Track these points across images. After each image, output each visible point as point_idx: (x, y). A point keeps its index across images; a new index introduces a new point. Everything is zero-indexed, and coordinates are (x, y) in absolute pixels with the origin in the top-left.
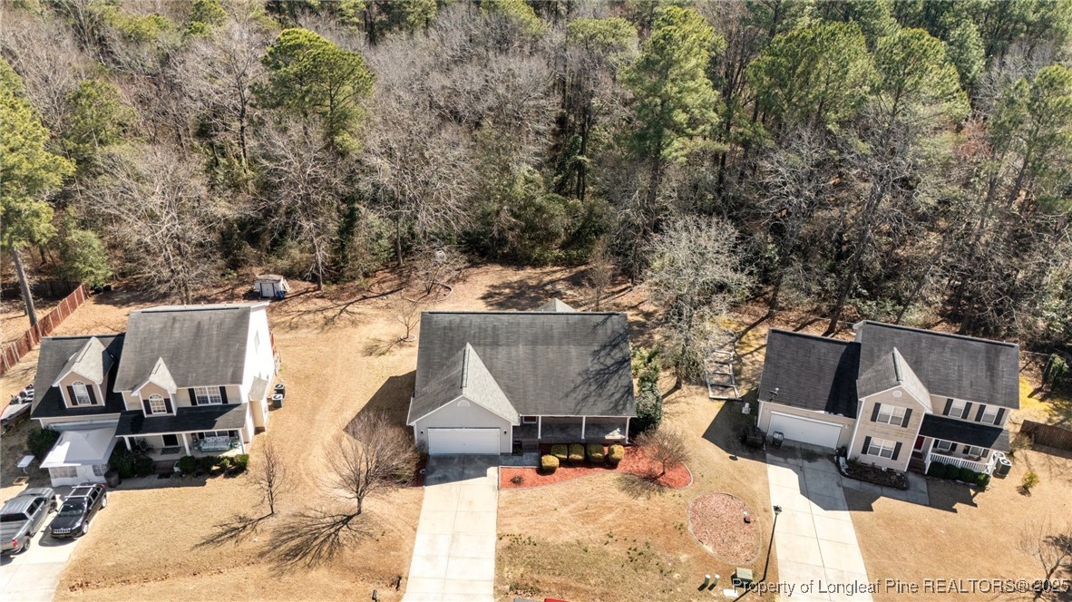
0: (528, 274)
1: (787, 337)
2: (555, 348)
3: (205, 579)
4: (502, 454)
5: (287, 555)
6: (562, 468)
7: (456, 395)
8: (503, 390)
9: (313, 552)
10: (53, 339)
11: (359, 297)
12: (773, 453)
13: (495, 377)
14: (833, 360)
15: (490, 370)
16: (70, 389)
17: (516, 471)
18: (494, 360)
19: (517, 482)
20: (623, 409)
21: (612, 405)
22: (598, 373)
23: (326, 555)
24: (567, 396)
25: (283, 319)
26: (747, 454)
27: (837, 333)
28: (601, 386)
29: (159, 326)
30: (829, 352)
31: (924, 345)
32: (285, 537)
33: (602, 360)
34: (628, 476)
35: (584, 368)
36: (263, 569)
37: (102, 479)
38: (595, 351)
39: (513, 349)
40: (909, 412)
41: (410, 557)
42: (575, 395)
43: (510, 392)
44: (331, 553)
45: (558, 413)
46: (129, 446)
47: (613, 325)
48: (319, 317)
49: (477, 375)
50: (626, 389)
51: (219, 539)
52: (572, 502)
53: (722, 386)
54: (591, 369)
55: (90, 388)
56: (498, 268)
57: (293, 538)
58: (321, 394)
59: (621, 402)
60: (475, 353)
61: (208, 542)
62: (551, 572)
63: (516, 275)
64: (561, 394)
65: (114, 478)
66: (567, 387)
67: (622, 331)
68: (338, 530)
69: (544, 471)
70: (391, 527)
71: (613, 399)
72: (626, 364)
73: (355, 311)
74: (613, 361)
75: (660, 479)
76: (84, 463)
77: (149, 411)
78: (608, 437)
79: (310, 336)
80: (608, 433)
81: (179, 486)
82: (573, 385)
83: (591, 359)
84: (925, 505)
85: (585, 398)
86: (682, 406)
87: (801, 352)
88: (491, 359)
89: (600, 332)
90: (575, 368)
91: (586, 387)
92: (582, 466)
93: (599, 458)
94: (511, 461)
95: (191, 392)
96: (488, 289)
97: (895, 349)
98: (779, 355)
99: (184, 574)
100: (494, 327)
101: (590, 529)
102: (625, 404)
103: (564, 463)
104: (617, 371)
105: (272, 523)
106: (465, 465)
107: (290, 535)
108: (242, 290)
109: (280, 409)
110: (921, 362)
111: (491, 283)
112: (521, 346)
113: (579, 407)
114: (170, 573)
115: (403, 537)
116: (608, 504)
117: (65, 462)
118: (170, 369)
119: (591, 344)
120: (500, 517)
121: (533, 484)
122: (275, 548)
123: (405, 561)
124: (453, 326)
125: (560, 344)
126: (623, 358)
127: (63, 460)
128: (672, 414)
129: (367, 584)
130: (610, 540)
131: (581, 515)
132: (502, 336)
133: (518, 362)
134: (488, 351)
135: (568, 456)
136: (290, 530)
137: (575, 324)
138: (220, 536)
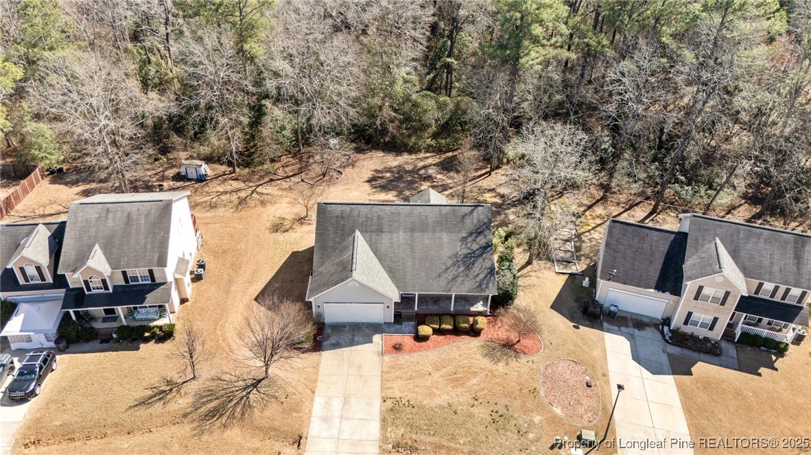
0: (405, 160)
1: (625, 227)
2: (430, 234)
3: (138, 438)
4: (385, 323)
5: (206, 415)
6: (435, 336)
7: (347, 278)
8: (386, 271)
9: (228, 413)
10: (7, 226)
11: (267, 179)
12: (609, 322)
13: (380, 260)
14: (663, 247)
15: (375, 253)
16: (22, 269)
17: (397, 338)
18: (378, 245)
19: (397, 348)
20: (486, 287)
21: (477, 284)
22: (466, 256)
23: (239, 416)
24: (439, 276)
25: (204, 199)
26: (587, 323)
27: (659, 214)
28: (468, 267)
29: (96, 216)
30: (659, 240)
31: (742, 236)
32: (205, 400)
33: (469, 245)
34: (489, 343)
35: (454, 253)
36: (186, 429)
37: (52, 344)
38: (463, 238)
39: (395, 235)
40: (727, 294)
41: (309, 418)
42: (446, 276)
43: (391, 272)
44: (243, 415)
45: (432, 290)
46: (74, 318)
47: (479, 215)
48: (234, 197)
49: (365, 259)
50: (489, 270)
51: (150, 401)
52: (444, 367)
53: (566, 261)
54: (460, 253)
55: (38, 269)
56: (380, 154)
57: (211, 401)
58: (236, 267)
59: (485, 282)
60: (363, 239)
61: (140, 404)
62: (427, 432)
63: (395, 160)
64: (435, 275)
65: (62, 345)
66: (440, 268)
67: (486, 221)
68: (249, 393)
69: (420, 339)
70: (294, 391)
71: (478, 279)
72: (489, 249)
73: (264, 192)
74: (478, 246)
75: (516, 346)
76: (36, 332)
77: (89, 289)
78: (473, 309)
79: (227, 214)
80: (472, 305)
81: (117, 351)
82: (444, 267)
83: (459, 244)
84: (736, 369)
85: (455, 278)
86: (533, 280)
87: (636, 240)
88: (376, 243)
89: (468, 221)
90: (446, 252)
91: (456, 268)
92: (451, 334)
93: (466, 328)
94: (393, 329)
95: (124, 273)
96: (372, 173)
97: (717, 239)
98: (617, 241)
99: (120, 433)
100: (380, 217)
101: (458, 393)
102: (488, 284)
103: (438, 332)
104: (481, 255)
105: (193, 387)
107: (209, 398)
108: (171, 173)
109: (201, 281)
110: (739, 251)
111: (375, 168)
112: (401, 233)
113: (449, 286)
114: (109, 432)
115: (303, 399)
116: (474, 369)
117: (21, 331)
118: (105, 254)
119: (460, 232)
120: (383, 380)
121: (411, 351)
122: (196, 409)
123: (305, 422)
124: (344, 215)
125: (434, 231)
126: (487, 243)
127: (19, 329)
128: (525, 287)
129: (273, 442)
130: (476, 403)
131: (450, 379)
132: (386, 228)
133: (399, 246)
134: (374, 236)
135: (440, 326)
136: (209, 393)
137: (447, 214)
138: (150, 398)
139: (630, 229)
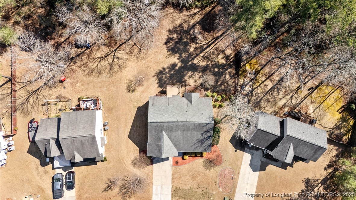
1: (262, 131)
2: (190, 132)
5: (124, 193)
8: (174, 145)
9: (130, 193)
11: (118, 44)
13: (171, 141)
14: (273, 139)
15: (170, 139)
17: (177, 159)
18: (171, 136)
19: (177, 163)
22: (202, 140)
23: (133, 194)
24: (192, 146)
25: (94, 66)
28: (202, 144)
31: (301, 144)
32: (122, 189)
33: (204, 136)
34: (206, 160)
35: (198, 138)
38: (202, 133)
39: (177, 132)
41: (152, 194)
42: (194, 146)
43: (175, 145)
45: (189, 151)
47: (209, 126)
50: (209, 144)
51: (107, 189)
52: (190, 172)
54: (200, 139)
57: (124, 189)
59: (207, 148)
60: (165, 134)
61: (105, 190)
63: (179, 18)
64: (190, 146)
67: (211, 128)
69: (184, 159)
71: (205, 147)
72: (210, 137)
73: (119, 57)
74: (207, 136)
75: (214, 162)
79: (107, 79)
82: (194, 144)
83: (200, 136)
84: (280, 167)
85: (197, 147)
87: (265, 135)
89: (205, 128)
90: (195, 138)
91: (198, 144)
92: (195, 157)
96: (168, 34)
97: (292, 143)
98: (258, 135)
100: (171, 127)
101: (194, 183)
102: (208, 149)
103: (190, 157)
104: (207, 139)
111: (169, 28)
112: (179, 132)
113: (195, 150)
115: (150, 187)
116: (200, 173)
119: (201, 131)
120: (173, 178)
122: (121, 192)
123: (151, 196)
124: (158, 126)
125: (192, 131)
126: (210, 135)
130: (198, 187)
131: (192, 177)
132: (174, 129)
133: (178, 136)
134: (169, 133)
136: (123, 186)
137: (197, 126)
139: (264, 132)
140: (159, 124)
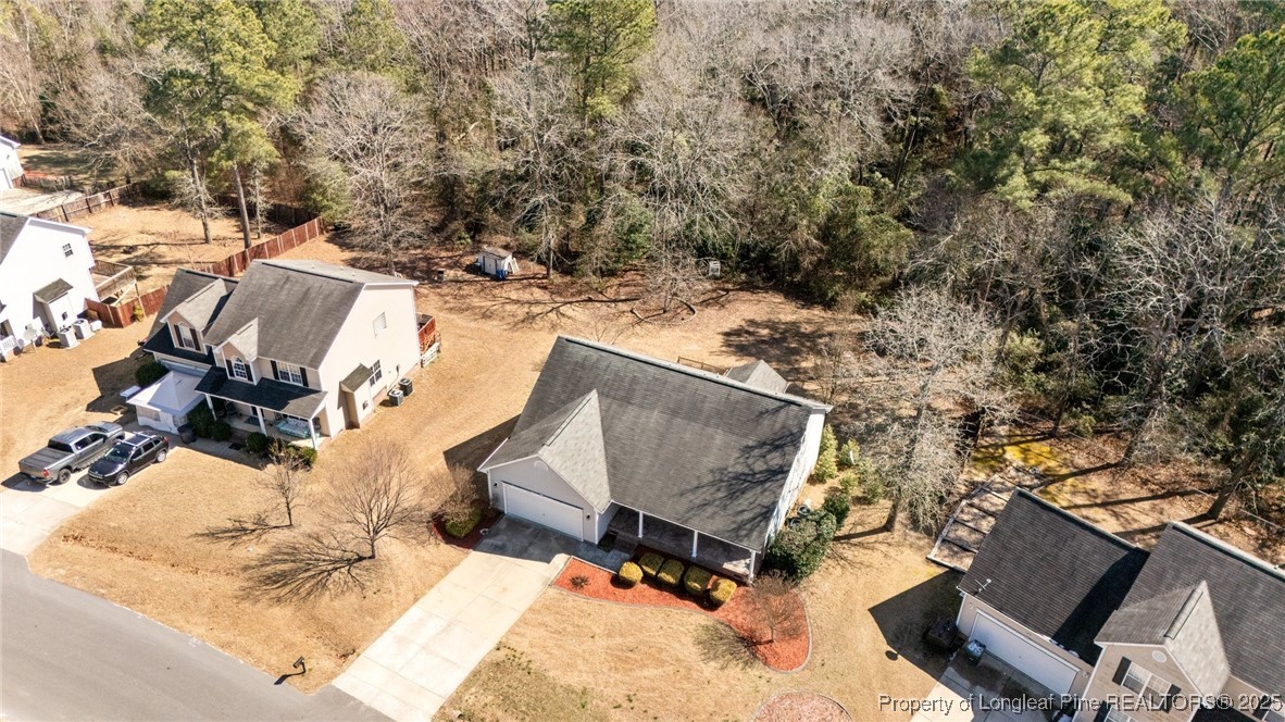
0: (807, 317)
1: (1038, 509)
2: (697, 427)
3: (177, 575)
4: (585, 541)
5: (269, 578)
6: (645, 586)
7: (533, 452)
8: (607, 463)
9: (293, 585)
10: (188, 272)
11: (584, 297)
12: (961, 671)
13: (606, 443)
14: (1098, 566)
15: (605, 432)
16: (176, 328)
17: (587, 569)
18: (616, 421)
19: (577, 583)
20: (746, 536)
21: (734, 526)
22: (737, 477)
23: (304, 594)
24: (682, 495)
25: (483, 304)
26: (919, 656)
27: (1220, 522)
28: (733, 495)
29: (271, 283)
30: (1094, 552)
31: (1258, 592)
32: (279, 557)
33: (750, 461)
34: (721, 627)
35: (722, 465)
36: (232, 585)
37: (175, 431)
38: (747, 447)
39: (645, 413)
40: (1174, 690)
41: (382, 632)
42: (692, 497)
43: (614, 466)
44: (309, 594)
45: (661, 513)
46: (210, 405)
47: (787, 418)
48: (522, 311)
49: (579, 434)
50: (764, 510)
51: (220, 535)
52: (622, 635)
53: (960, 547)
54: (730, 469)
55: (193, 332)
56: (779, 298)
57: (285, 561)
58: (452, 402)
59: (748, 526)
60: (597, 405)
61: (207, 535)
62: (521, 715)
63: (795, 313)
64: (676, 490)
65: (186, 435)
66: (688, 483)
67: (795, 429)
68: (336, 569)
69: (619, 582)
70: (393, 588)
71: (739, 518)
72: (780, 476)
73: (567, 313)
74: (765, 467)
75: (761, 648)
76: (165, 410)
77: (232, 374)
78: (728, 566)
79: (495, 330)
80: (730, 559)
81: (239, 463)
82: (695, 483)
83: (736, 455)
85: (705, 505)
86: (875, 557)
87: (1051, 538)
88: (613, 417)
89: (766, 422)
90: (711, 461)
91: (713, 490)
92: (671, 593)
93: (695, 590)
94: (591, 554)
95: (273, 364)
96: (743, 323)
97: (1202, 582)
98: (1014, 531)
99: (165, 561)
100: (634, 380)
101: (612, 680)
102: (751, 530)
103: (651, 580)
104: (762, 483)
105: (283, 536)
106: (535, 540)
107: (286, 557)
108: (468, 260)
109: (395, 408)
110: (1240, 619)
111: (751, 317)
112: (656, 412)
113: (689, 515)
114: (155, 556)
115: (394, 604)
116: (664, 656)
117: (149, 403)
118: (260, 332)
119: (746, 436)
120: (523, 621)
121: (596, 595)
122: (262, 566)
123: (371, 635)
124: (587, 363)
125: (707, 424)
126: (781, 467)
127: (148, 401)
128: (851, 564)
129: (320, 644)
130: (626, 704)
131: (618, 657)
132: (639, 393)
133: (643, 431)
134: (614, 406)
135: (657, 573)
136: (290, 551)
137: (737, 402)
138: (225, 532)
139: (1045, 515)
140: (595, 355)
